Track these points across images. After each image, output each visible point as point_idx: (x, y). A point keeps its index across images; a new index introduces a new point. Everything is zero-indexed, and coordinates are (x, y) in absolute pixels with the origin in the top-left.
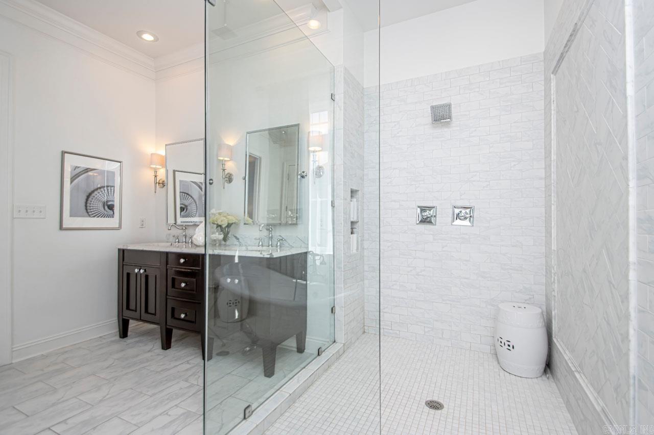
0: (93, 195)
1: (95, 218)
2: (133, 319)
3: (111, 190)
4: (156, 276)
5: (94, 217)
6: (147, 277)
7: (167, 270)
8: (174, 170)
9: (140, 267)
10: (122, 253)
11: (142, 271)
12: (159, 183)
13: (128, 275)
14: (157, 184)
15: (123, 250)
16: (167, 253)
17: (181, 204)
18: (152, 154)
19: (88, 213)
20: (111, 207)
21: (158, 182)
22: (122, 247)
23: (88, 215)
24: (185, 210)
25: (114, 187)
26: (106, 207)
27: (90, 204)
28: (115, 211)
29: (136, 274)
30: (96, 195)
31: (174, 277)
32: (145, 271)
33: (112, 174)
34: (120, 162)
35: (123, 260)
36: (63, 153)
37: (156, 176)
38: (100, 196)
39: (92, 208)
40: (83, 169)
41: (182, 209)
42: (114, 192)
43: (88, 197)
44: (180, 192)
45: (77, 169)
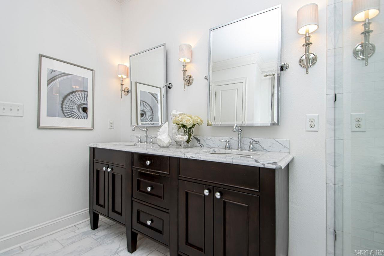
0: (69, 97)
1: (71, 119)
2: (102, 214)
3: (85, 94)
4: (122, 175)
5: (70, 117)
6: (114, 176)
7: (132, 170)
8: (136, 82)
9: (107, 166)
10: (93, 150)
11: (109, 170)
12: (125, 91)
13: (98, 171)
14: (123, 92)
15: (94, 148)
16: (132, 153)
17: (141, 111)
18: (119, 65)
19: (64, 113)
20: (85, 110)
21: (123, 90)
22: (93, 145)
23: (64, 116)
24: (144, 116)
25: (87, 92)
26: (81, 110)
27: (66, 106)
28: (88, 113)
29: (105, 172)
30: (72, 97)
31: (139, 179)
32: (112, 169)
33: (85, 80)
34: (92, 70)
35: (94, 158)
36: (41, 56)
37: (122, 85)
38: (75, 99)
39: (67, 109)
40: (60, 73)
41: (142, 115)
42: (87, 97)
43: (64, 99)
44: (141, 101)
45: (53, 73)
